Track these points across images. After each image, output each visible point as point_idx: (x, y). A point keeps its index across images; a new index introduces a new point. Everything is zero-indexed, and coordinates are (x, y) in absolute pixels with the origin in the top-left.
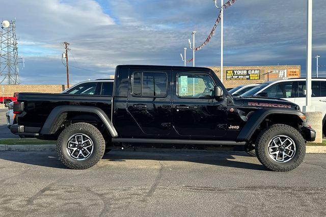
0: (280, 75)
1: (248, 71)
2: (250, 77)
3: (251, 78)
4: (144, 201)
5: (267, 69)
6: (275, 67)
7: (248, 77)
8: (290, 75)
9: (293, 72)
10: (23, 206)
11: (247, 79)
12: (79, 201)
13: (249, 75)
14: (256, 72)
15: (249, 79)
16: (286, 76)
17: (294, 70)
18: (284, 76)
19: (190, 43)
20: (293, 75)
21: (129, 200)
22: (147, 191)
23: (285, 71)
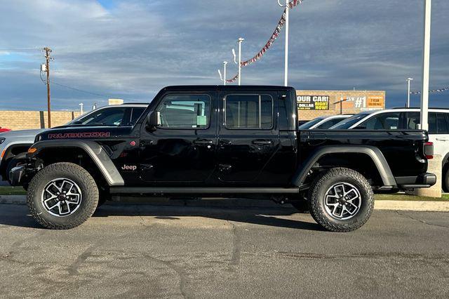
0: (357, 104)
1: (312, 97)
2: (314, 106)
3: (317, 108)
4: (230, 270)
5: (339, 95)
6: (350, 92)
7: (312, 106)
8: (370, 104)
9: (374, 100)
10: (66, 277)
11: (311, 108)
12: (141, 270)
13: (313, 103)
14: (324, 98)
15: (313, 108)
16: (364, 106)
17: (377, 98)
18: (362, 106)
19: (235, 56)
20: (375, 104)
21: (211, 269)
22: (230, 258)
23: (364, 98)
